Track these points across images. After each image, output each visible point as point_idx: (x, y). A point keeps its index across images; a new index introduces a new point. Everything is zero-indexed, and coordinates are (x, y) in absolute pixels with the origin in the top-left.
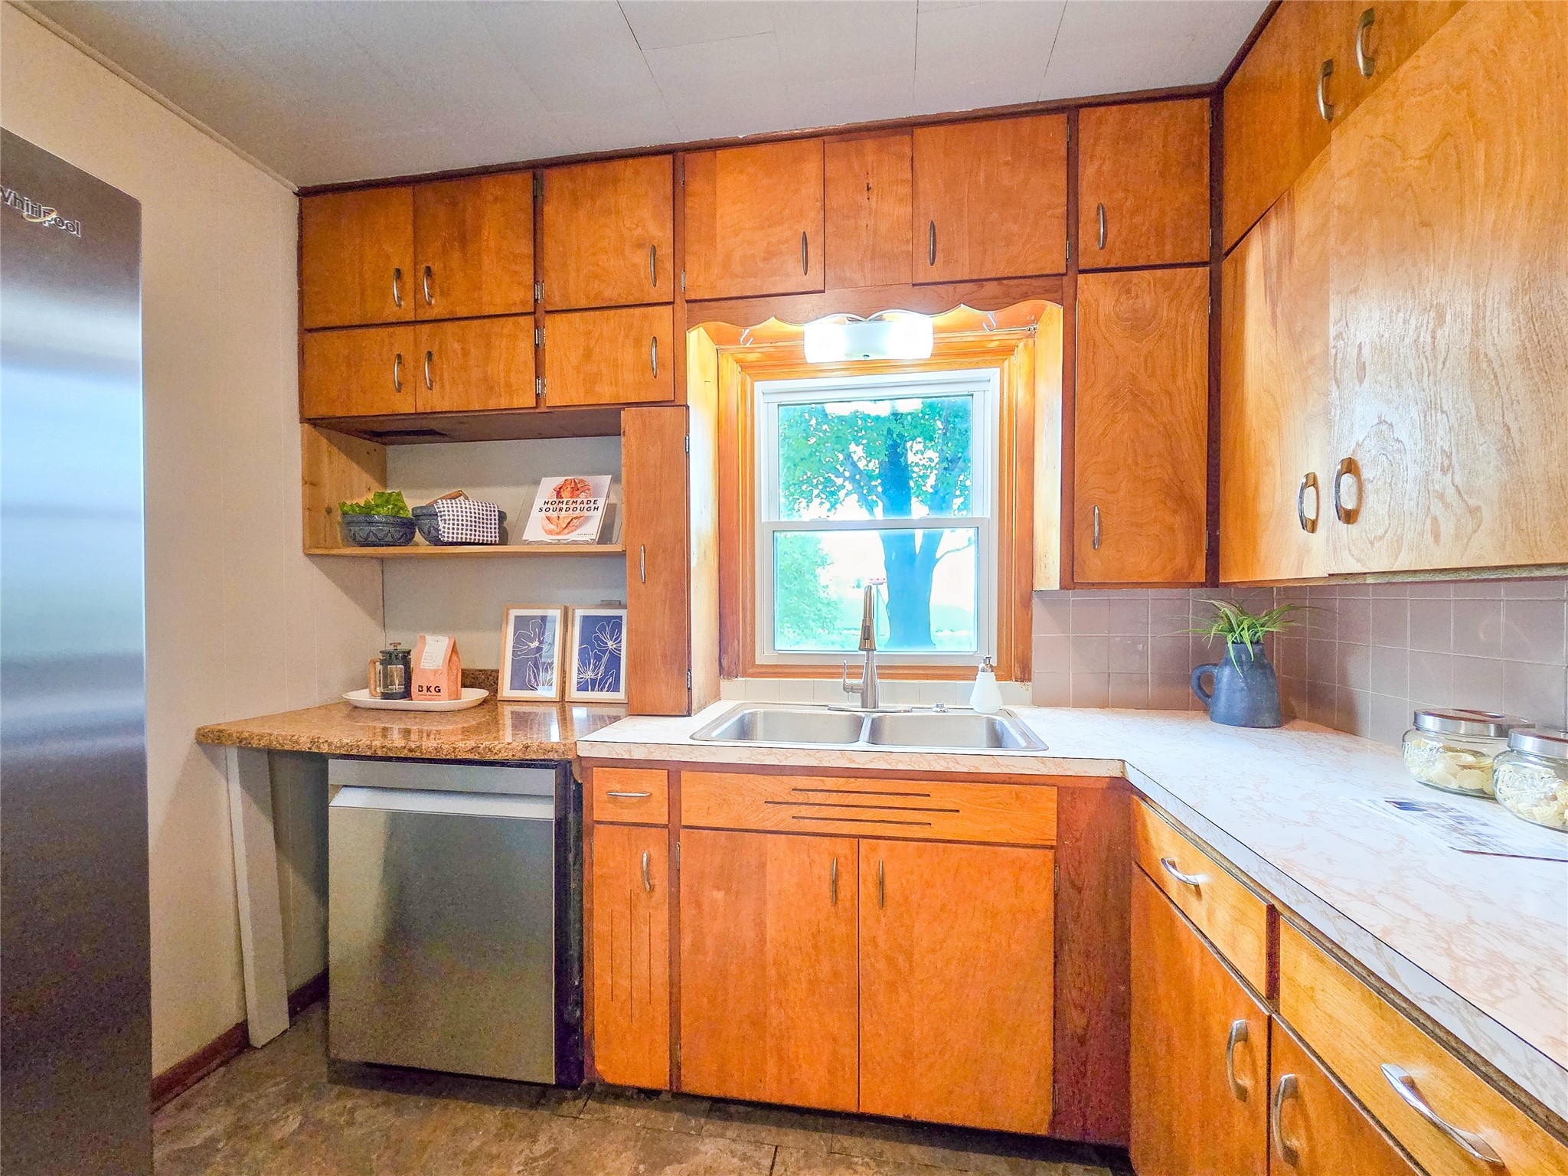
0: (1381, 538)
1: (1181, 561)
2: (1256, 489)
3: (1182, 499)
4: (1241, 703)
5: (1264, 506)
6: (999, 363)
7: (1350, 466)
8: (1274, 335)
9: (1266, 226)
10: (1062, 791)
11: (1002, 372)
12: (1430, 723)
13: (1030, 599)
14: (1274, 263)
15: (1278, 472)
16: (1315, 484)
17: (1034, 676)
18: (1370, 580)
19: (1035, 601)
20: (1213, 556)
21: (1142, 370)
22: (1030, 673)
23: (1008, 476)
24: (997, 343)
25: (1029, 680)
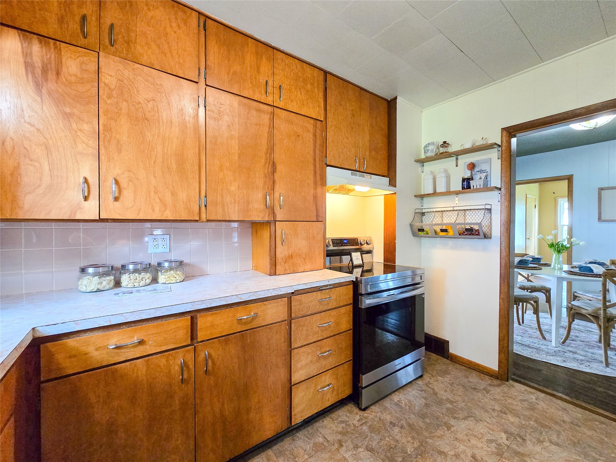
0: (131, 208)
14: (39, 64)
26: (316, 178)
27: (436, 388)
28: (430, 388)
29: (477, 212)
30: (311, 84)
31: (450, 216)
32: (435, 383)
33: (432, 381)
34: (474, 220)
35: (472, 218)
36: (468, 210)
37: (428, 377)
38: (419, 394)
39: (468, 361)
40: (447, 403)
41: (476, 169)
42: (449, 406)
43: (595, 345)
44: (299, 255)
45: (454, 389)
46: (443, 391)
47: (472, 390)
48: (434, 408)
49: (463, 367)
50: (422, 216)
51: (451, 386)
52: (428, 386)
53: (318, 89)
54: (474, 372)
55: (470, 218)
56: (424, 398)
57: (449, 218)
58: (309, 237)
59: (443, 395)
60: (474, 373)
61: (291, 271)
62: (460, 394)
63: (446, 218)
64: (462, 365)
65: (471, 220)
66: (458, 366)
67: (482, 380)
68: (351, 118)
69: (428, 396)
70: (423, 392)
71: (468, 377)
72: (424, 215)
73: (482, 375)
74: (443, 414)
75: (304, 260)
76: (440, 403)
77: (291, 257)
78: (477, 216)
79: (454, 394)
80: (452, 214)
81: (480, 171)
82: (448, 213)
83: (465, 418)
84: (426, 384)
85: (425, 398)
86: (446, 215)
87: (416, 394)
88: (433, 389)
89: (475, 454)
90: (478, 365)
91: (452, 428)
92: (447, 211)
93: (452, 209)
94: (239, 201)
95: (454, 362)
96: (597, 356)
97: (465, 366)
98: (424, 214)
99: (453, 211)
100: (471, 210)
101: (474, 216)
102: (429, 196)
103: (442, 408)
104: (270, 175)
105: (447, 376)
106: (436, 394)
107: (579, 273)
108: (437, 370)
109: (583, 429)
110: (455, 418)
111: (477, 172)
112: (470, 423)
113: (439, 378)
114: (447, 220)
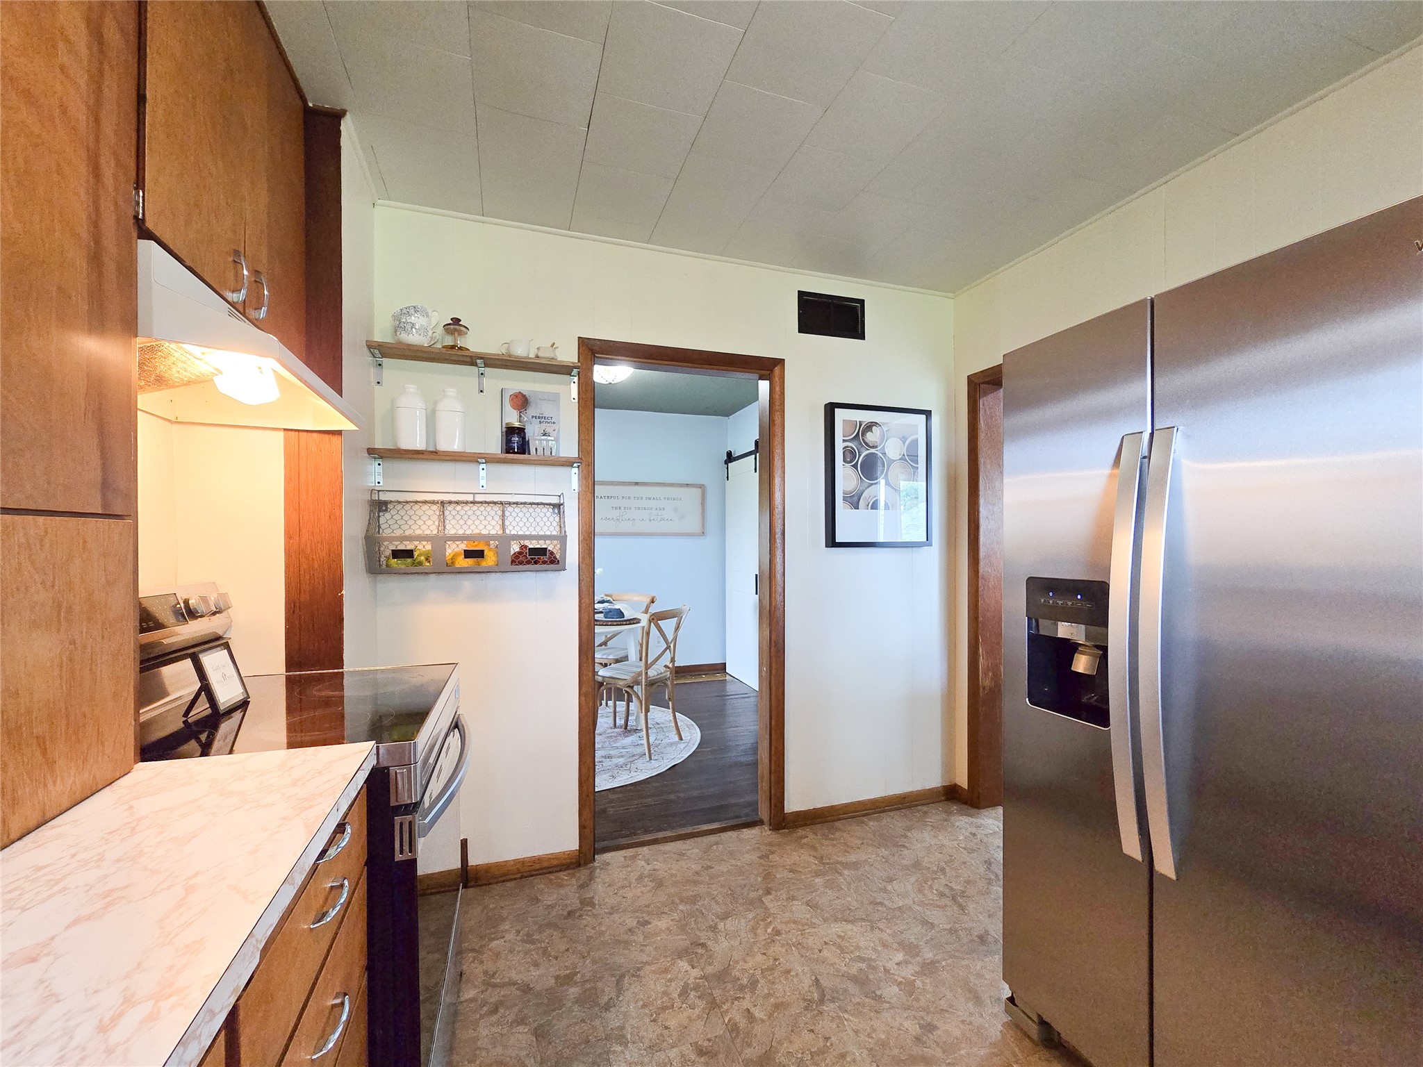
27: (514, 975)
28: (502, 986)
29: (531, 510)
31: (465, 517)
32: (501, 964)
33: (489, 966)
34: (525, 529)
35: (521, 524)
36: (510, 503)
37: (473, 962)
38: (498, 1023)
39: (516, 861)
40: (567, 990)
41: (531, 411)
42: (573, 991)
43: (615, 734)
45: (543, 945)
46: (532, 968)
47: (570, 922)
48: (560, 1025)
49: (508, 884)
50: (379, 511)
51: (533, 942)
52: (495, 986)
54: (536, 880)
55: (514, 523)
56: (519, 1024)
57: (462, 522)
59: (542, 976)
60: (540, 884)
62: (563, 948)
63: (453, 522)
64: (503, 881)
65: (517, 528)
66: (498, 889)
67: (561, 886)
69: (520, 1011)
70: (501, 1011)
71: (538, 901)
72: (386, 510)
73: (552, 877)
74: (583, 1021)
76: (552, 1001)
78: (531, 520)
79: (556, 958)
80: (470, 513)
81: (539, 418)
82: (459, 508)
83: (620, 990)
84: (487, 984)
85: (521, 1021)
86: (454, 513)
87: (495, 1029)
88: (512, 983)
89: (696, 1043)
90: (539, 859)
91: (624, 1032)
92: (457, 503)
93: (470, 498)
95: (485, 885)
96: (630, 750)
97: (512, 880)
98: (387, 508)
99: (474, 503)
100: (517, 503)
101: (525, 520)
102: (420, 456)
103: (571, 1010)
105: (502, 928)
106: (526, 989)
107: (605, 621)
108: (471, 931)
109: (717, 867)
110: (607, 1007)
111: (533, 417)
112: (633, 989)
113: (494, 944)
114: (458, 527)
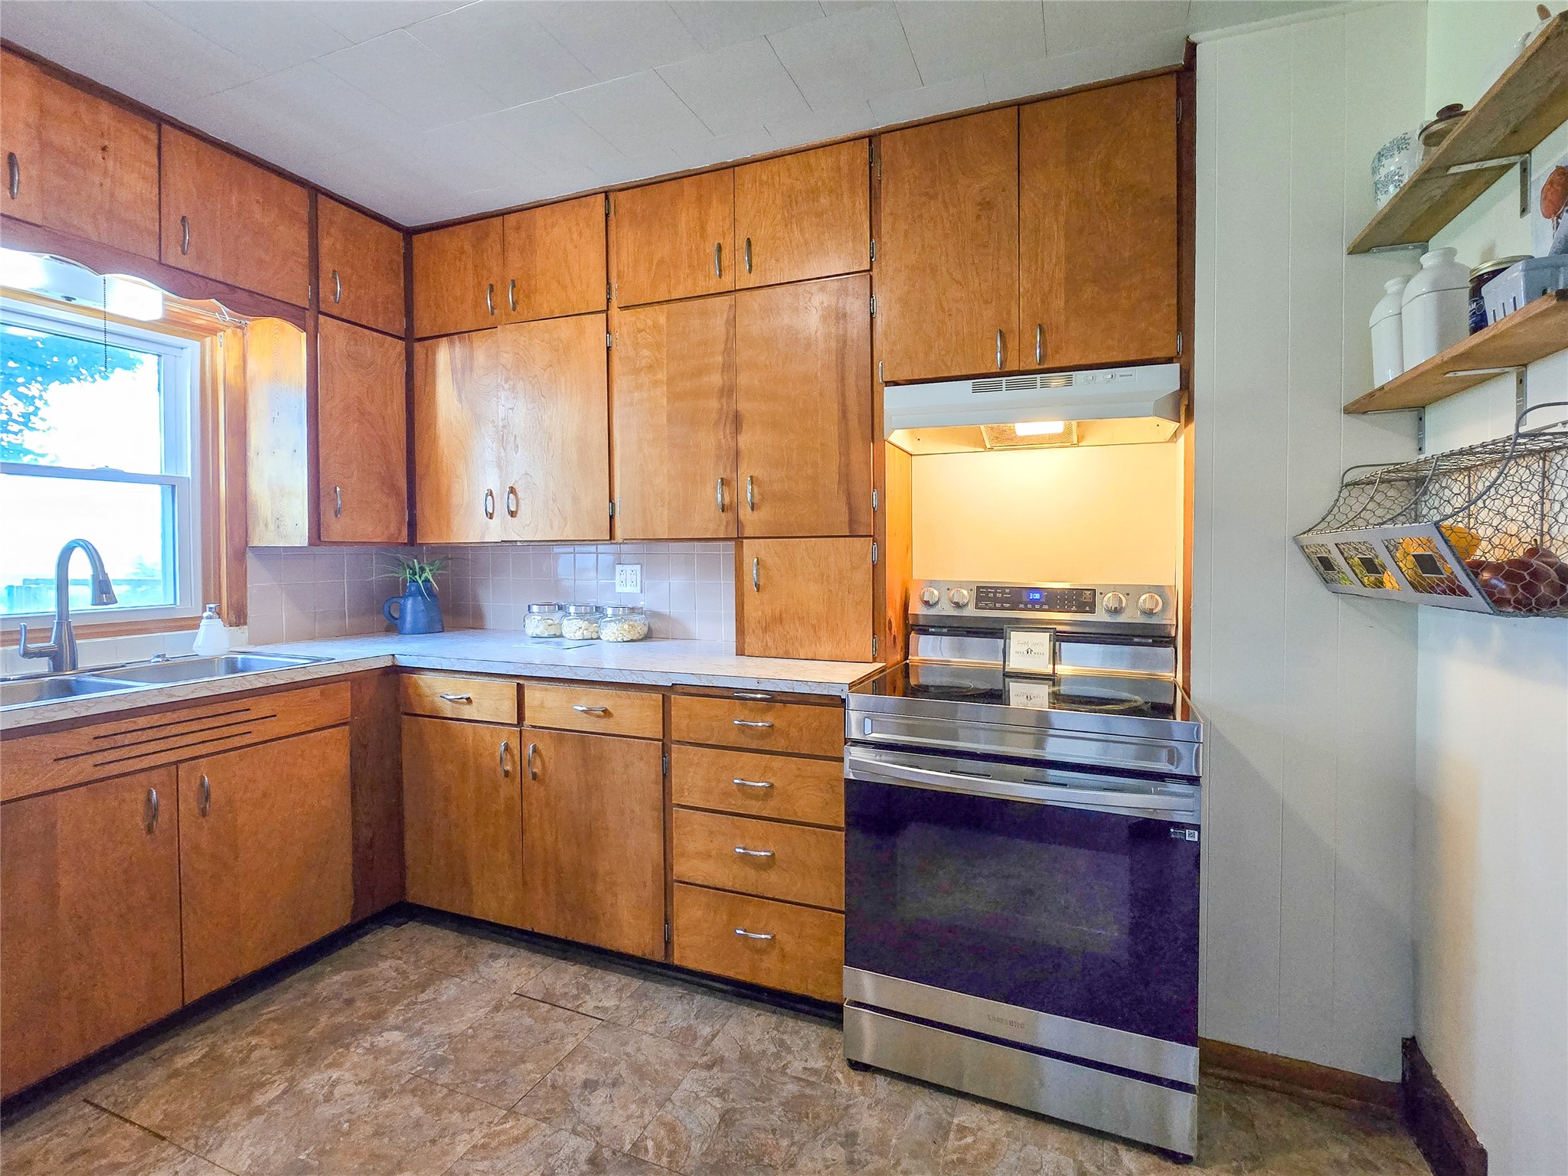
0: (529, 525)
1: (393, 528)
2: (449, 490)
3: (393, 488)
4: (423, 620)
5: (455, 500)
6: (201, 338)
7: (512, 490)
8: (460, 406)
9: (452, 343)
10: (353, 681)
11: (203, 348)
12: (535, 608)
13: (244, 554)
14: (459, 366)
15: (466, 483)
16: (491, 495)
17: (249, 620)
18: (519, 544)
19: (249, 555)
20: (412, 525)
21: (365, 396)
22: (245, 616)
23: (212, 443)
24: (205, 322)
25: (245, 623)
26: (846, 424)
30: (831, 191)
44: (801, 619)
53: (852, 190)
58: (828, 577)
61: (781, 652)
68: (978, 217)
75: (815, 632)
77: (779, 619)
94: (669, 503)
104: (730, 440)
